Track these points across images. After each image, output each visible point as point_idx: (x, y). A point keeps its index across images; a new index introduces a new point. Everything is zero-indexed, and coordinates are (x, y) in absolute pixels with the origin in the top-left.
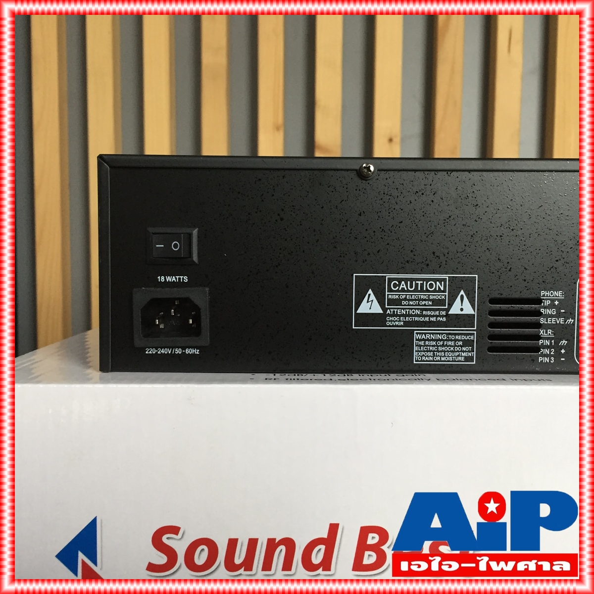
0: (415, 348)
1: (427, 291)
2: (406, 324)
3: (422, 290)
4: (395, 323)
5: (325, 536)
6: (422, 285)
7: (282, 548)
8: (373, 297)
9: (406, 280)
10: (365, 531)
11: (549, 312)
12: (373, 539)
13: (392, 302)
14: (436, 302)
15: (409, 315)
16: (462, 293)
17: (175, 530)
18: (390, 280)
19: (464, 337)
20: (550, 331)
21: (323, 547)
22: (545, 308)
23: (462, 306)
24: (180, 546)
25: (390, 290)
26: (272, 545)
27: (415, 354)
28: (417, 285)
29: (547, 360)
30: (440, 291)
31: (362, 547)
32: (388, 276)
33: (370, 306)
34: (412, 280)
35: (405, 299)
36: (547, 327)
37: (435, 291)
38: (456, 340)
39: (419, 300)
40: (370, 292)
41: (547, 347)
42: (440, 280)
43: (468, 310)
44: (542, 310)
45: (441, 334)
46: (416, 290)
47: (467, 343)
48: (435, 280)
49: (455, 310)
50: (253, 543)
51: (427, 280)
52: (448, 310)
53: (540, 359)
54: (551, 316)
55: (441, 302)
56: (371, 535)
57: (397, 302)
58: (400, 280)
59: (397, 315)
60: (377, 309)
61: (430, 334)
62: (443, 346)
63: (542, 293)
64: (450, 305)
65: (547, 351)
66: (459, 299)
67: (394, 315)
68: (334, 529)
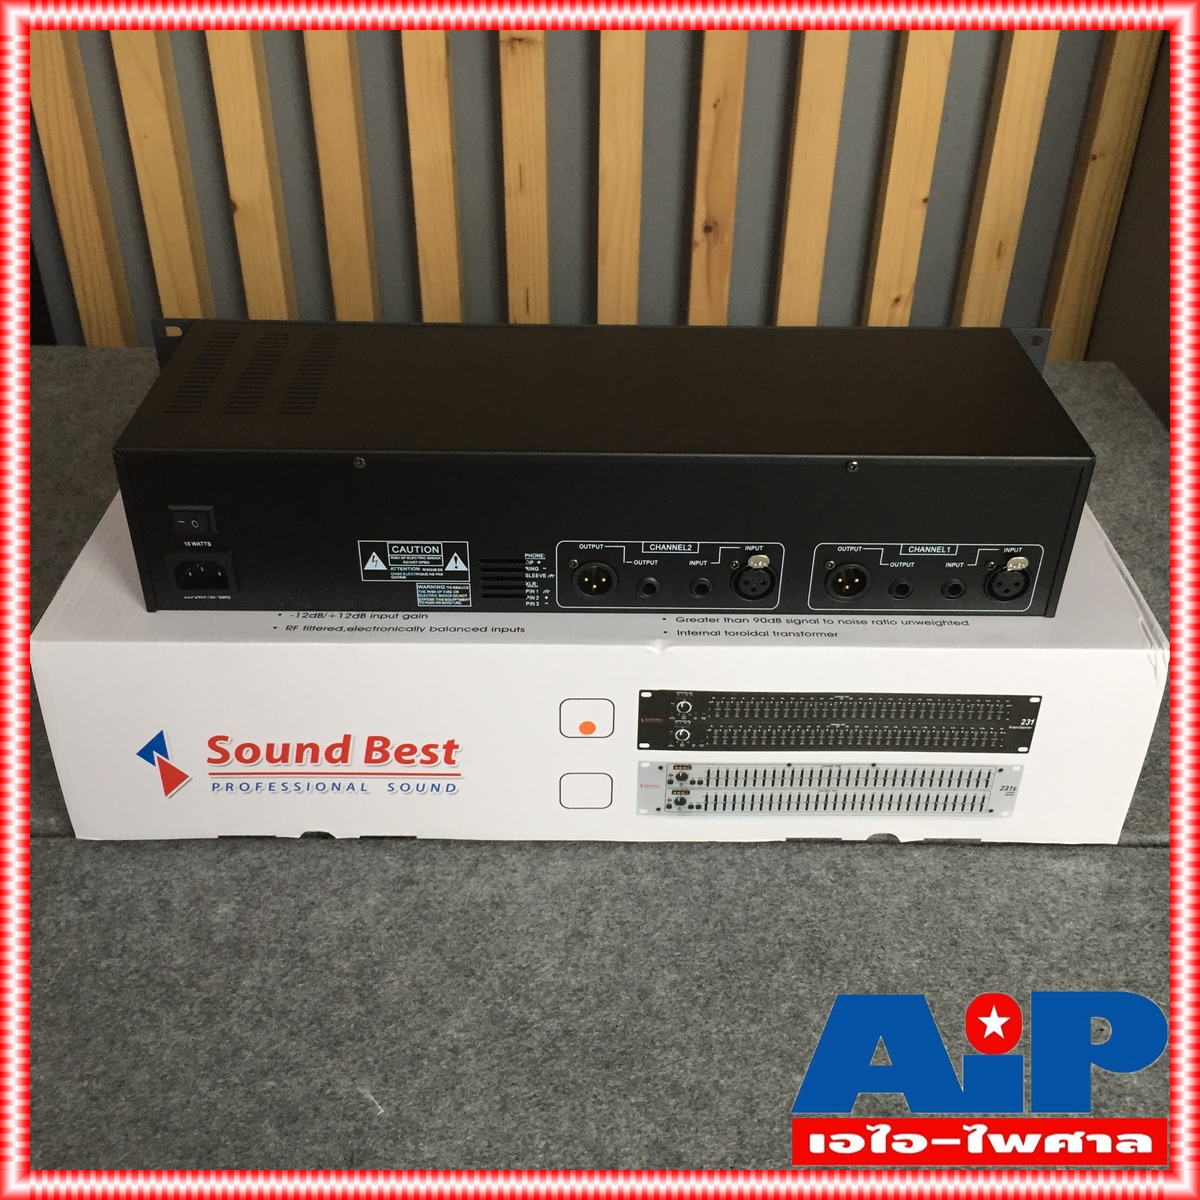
0: (418, 595)
1: (424, 553)
2: (408, 578)
3: (420, 553)
4: (398, 577)
5: (341, 742)
6: (419, 549)
7: (310, 749)
8: (377, 558)
9: (405, 546)
10: (371, 740)
11: (532, 569)
12: (378, 744)
13: (393, 561)
14: (432, 562)
15: (410, 571)
16: (456, 555)
17: (225, 738)
18: (391, 545)
19: (460, 588)
20: (534, 583)
21: (340, 749)
22: (529, 566)
23: (456, 564)
24: (231, 749)
25: (391, 553)
26: (301, 748)
27: (419, 600)
28: (415, 549)
29: (533, 604)
30: (436, 553)
31: (370, 749)
32: (389, 542)
33: (375, 564)
34: (410, 545)
35: (406, 560)
36: (531, 580)
37: (431, 553)
38: (453, 590)
39: (418, 560)
40: (374, 554)
41: (532, 594)
42: (435, 546)
43: (462, 567)
44: (527, 568)
45: (441, 585)
46: (415, 553)
47: (461, 592)
48: (431, 546)
49: (451, 567)
50: (286, 747)
51: (424, 545)
52: (444, 568)
53: (527, 603)
54: (535, 572)
55: (439, 562)
56: (376, 742)
57: (400, 562)
58: (400, 546)
59: (400, 571)
60: (381, 566)
61: (430, 585)
62: (442, 593)
63: (526, 555)
64: (446, 565)
65: (533, 598)
66: (453, 558)
67: (397, 571)
68: (347, 738)
